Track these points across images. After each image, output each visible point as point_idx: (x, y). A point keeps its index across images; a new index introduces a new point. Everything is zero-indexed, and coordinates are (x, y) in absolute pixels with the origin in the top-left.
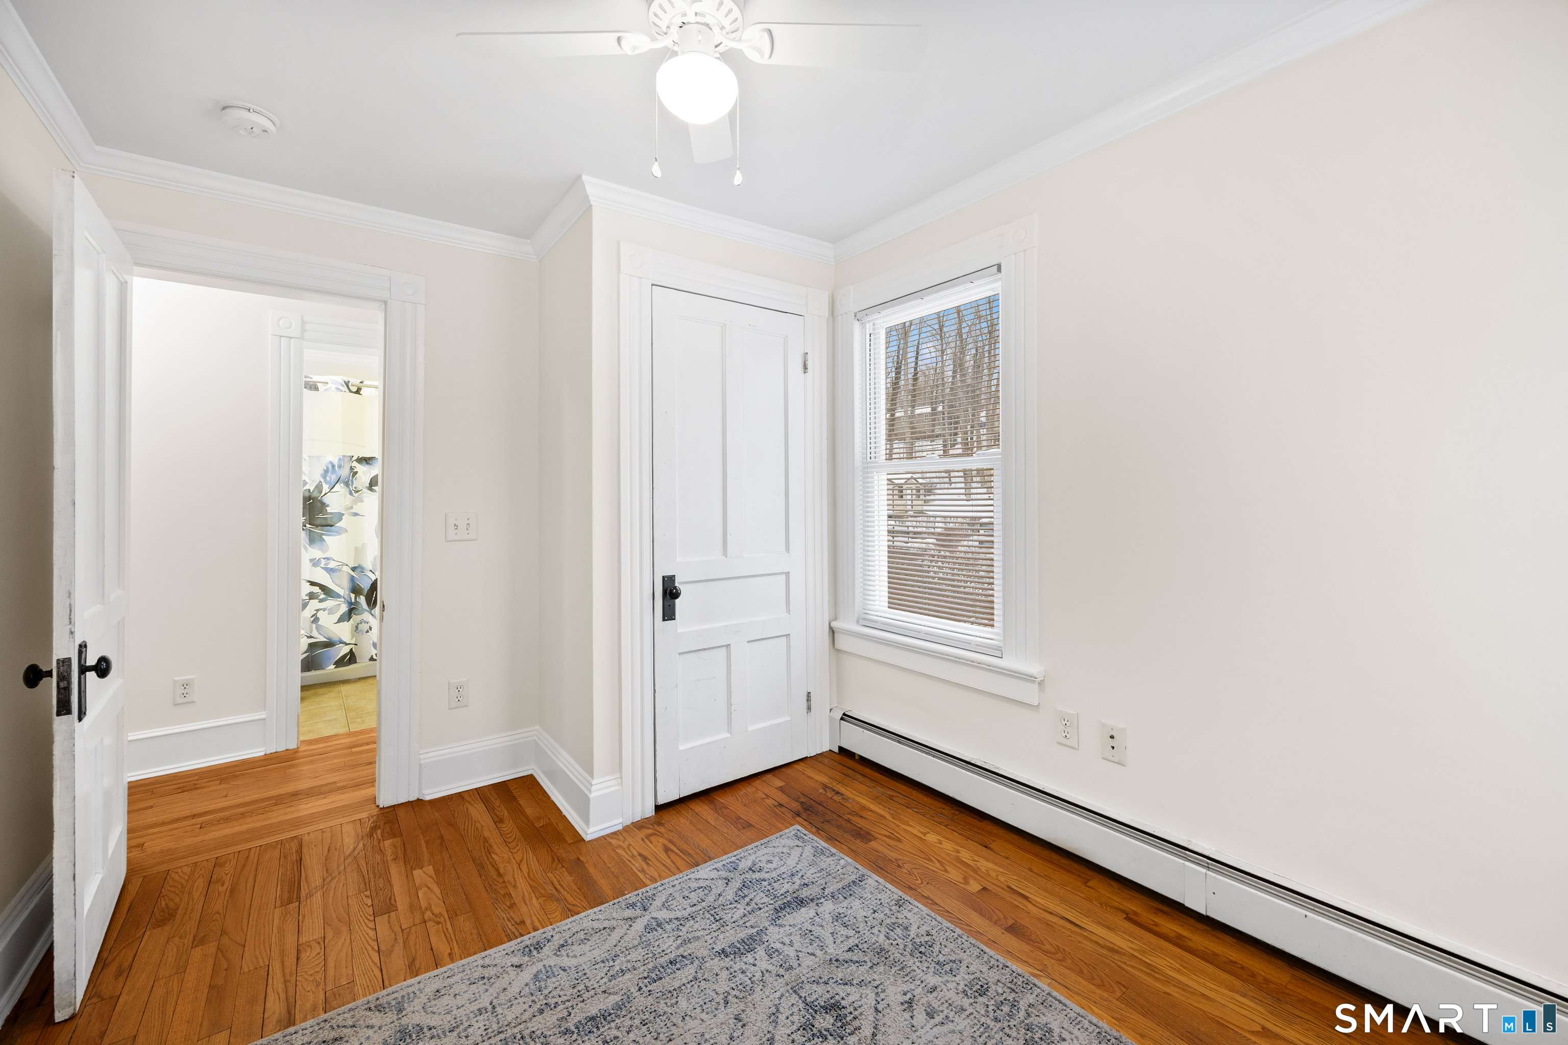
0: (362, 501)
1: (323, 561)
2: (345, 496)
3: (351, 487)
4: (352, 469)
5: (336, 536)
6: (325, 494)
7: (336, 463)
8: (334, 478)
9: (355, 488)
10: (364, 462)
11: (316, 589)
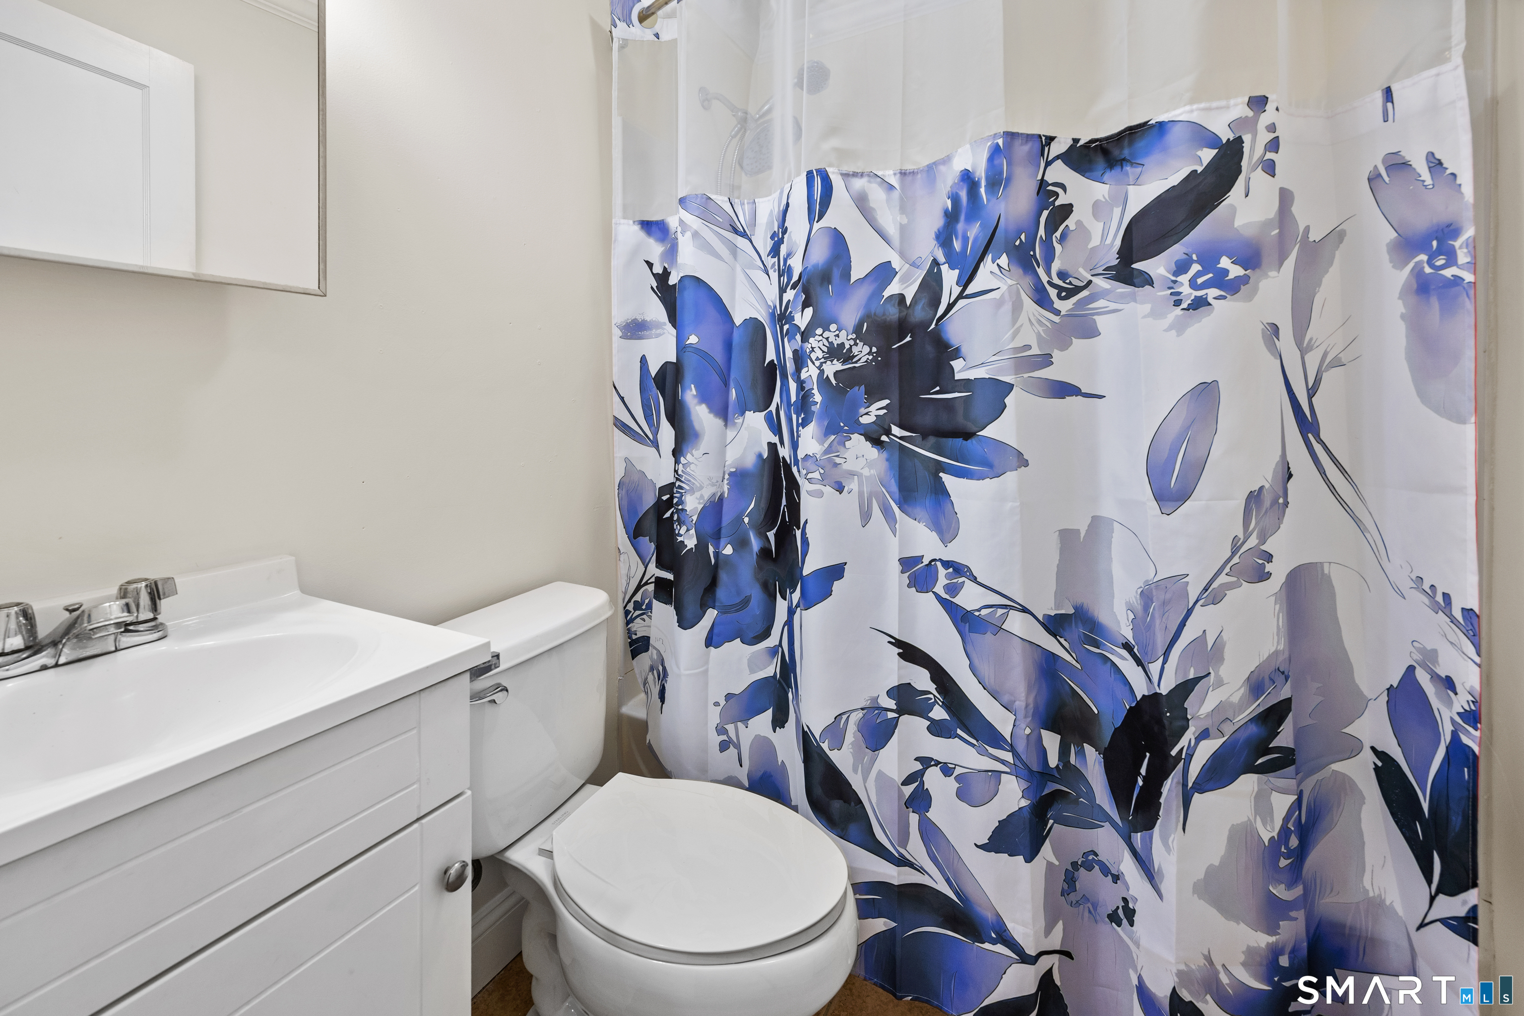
0: (1090, 332)
1: (943, 575)
2: (1017, 307)
3: (1041, 271)
4: (1046, 193)
5: (981, 477)
6: (950, 306)
7: (981, 172)
8: (974, 232)
9: (1062, 275)
10: (1101, 163)
11: (922, 680)
